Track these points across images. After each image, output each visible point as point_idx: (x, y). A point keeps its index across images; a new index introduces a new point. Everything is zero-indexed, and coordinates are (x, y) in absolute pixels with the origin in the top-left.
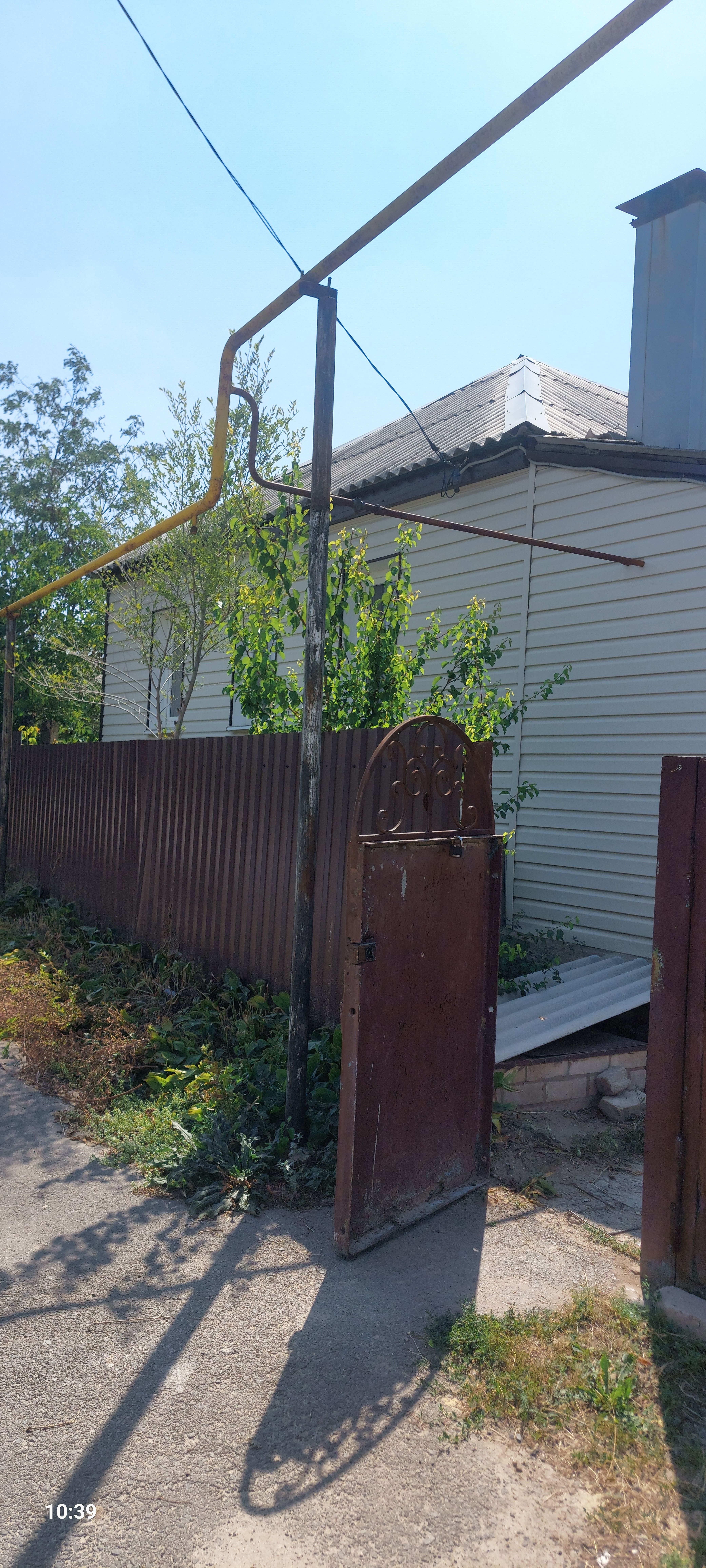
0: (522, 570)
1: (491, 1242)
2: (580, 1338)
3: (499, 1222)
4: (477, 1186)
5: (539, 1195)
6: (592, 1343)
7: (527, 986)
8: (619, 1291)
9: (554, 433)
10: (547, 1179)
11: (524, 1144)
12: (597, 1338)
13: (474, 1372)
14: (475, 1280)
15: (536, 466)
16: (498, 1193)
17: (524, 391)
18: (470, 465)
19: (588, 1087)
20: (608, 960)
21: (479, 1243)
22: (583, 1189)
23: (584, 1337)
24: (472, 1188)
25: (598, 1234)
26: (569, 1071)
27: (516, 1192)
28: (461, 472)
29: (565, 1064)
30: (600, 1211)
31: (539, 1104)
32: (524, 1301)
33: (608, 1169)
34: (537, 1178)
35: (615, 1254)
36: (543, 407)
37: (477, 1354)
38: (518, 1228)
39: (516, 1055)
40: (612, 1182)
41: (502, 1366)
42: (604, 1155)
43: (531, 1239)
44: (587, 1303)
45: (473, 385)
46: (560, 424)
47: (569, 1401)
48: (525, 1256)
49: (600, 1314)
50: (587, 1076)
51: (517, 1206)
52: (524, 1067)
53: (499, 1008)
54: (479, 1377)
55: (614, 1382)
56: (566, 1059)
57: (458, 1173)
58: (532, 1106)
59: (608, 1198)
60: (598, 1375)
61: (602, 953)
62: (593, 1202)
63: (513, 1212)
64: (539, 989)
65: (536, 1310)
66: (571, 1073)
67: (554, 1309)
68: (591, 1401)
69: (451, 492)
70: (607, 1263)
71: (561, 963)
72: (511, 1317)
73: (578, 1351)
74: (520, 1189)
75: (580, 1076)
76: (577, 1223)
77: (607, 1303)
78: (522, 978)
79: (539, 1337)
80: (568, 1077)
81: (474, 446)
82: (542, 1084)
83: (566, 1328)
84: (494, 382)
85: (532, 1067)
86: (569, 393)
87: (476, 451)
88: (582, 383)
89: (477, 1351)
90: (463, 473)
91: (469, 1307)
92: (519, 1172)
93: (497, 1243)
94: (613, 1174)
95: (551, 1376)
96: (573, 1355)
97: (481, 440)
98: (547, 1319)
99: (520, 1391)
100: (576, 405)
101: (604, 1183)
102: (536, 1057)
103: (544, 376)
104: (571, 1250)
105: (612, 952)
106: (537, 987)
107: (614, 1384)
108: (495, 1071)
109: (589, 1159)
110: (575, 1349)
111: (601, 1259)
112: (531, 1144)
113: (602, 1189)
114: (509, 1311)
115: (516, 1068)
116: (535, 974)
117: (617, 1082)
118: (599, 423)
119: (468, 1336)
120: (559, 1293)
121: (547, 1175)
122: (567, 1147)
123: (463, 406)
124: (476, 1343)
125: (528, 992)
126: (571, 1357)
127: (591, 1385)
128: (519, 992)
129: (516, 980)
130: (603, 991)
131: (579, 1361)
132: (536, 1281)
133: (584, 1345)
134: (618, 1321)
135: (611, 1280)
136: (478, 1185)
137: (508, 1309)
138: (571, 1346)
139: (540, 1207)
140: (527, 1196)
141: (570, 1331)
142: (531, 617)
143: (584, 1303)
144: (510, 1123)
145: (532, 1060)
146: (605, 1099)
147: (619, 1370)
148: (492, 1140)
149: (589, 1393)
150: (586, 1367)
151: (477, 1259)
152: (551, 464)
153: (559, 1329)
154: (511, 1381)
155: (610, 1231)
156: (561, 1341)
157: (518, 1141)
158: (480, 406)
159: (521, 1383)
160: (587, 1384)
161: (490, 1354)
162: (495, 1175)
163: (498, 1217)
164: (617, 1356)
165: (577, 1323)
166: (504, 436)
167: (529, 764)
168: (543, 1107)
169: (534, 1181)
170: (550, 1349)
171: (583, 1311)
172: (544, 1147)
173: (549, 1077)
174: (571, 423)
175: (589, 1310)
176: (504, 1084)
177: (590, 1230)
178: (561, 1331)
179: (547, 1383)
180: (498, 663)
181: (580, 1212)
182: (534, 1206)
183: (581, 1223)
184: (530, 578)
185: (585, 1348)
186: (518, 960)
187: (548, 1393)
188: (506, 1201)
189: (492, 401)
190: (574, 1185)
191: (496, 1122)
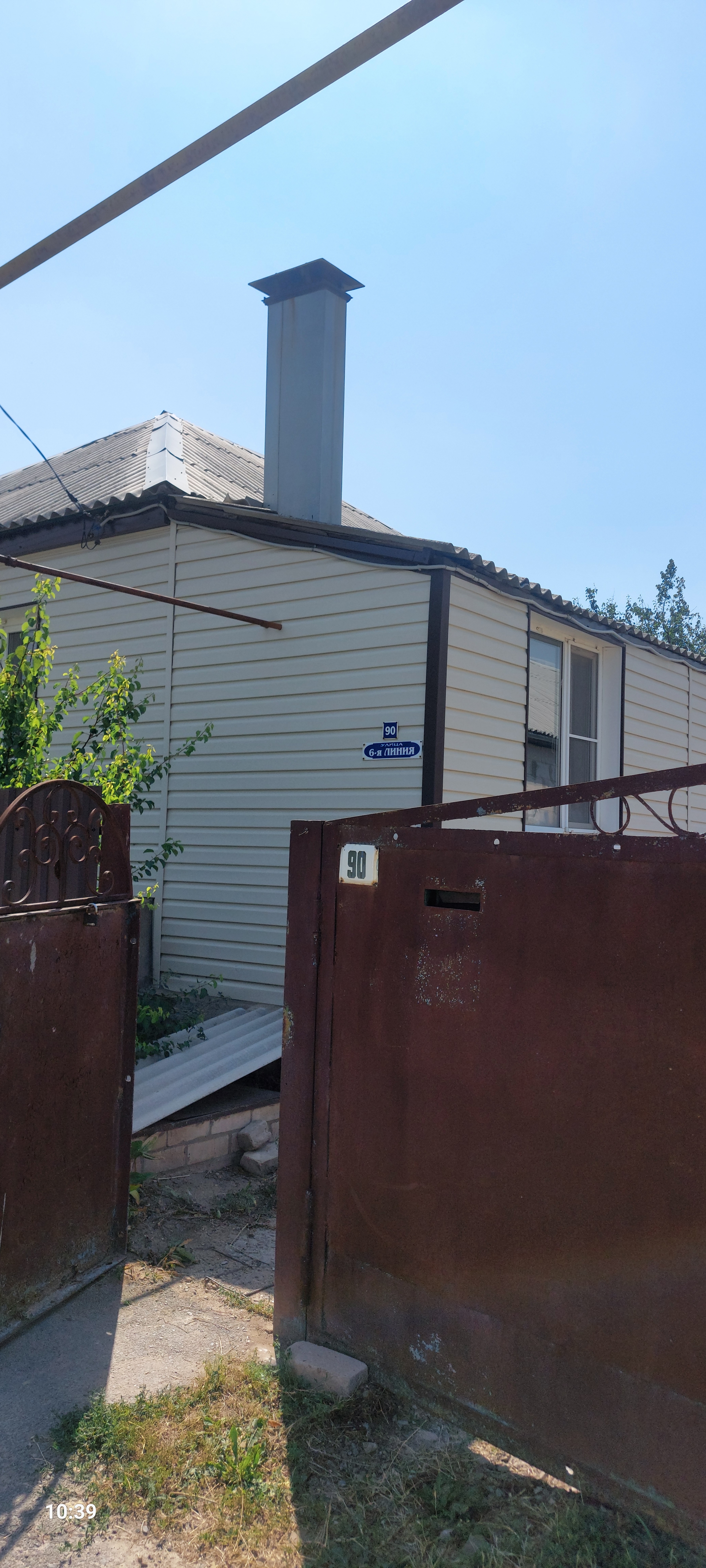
0: (165, 626)
1: (125, 1323)
2: (212, 1411)
3: (135, 1299)
4: (112, 1265)
5: (176, 1265)
6: (224, 1413)
7: (171, 1047)
8: (252, 1354)
9: (193, 494)
10: (186, 1247)
11: (163, 1212)
12: (229, 1407)
13: (102, 1468)
14: (106, 1367)
15: (177, 525)
16: (135, 1268)
17: (165, 449)
18: (111, 518)
19: (230, 1143)
20: (253, 1012)
21: (112, 1326)
22: (222, 1251)
23: (215, 1408)
24: (108, 1267)
25: (234, 1297)
26: (211, 1129)
27: (153, 1265)
28: (102, 524)
29: (207, 1124)
30: (237, 1273)
31: (181, 1168)
32: (156, 1380)
33: (247, 1227)
34: (175, 1248)
35: (250, 1315)
36: (183, 466)
37: (105, 1448)
38: (154, 1303)
39: (156, 1121)
40: (250, 1239)
41: (130, 1455)
42: (243, 1213)
43: (167, 1312)
44: (220, 1372)
45: (117, 435)
46: (200, 485)
47: (199, 1479)
48: (160, 1332)
49: (233, 1382)
50: (229, 1133)
51: (154, 1280)
52: (166, 1132)
53: (138, 1074)
54: (106, 1472)
55: (243, 1451)
56: (208, 1119)
57: (93, 1252)
58: (173, 1171)
59: (246, 1258)
60: (228, 1447)
61: (247, 1005)
62: (231, 1265)
63: (150, 1287)
64: (183, 1049)
65: (168, 1389)
66: (214, 1132)
67: (187, 1384)
68: (219, 1475)
69: (91, 544)
70: (242, 1325)
71: (205, 1020)
72: (141, 1402)
73: (209, 1424)
74: (158, 1261)
75: (222, 1134)
76: (215, 1289)
77: (240, 1368)
78: (165, 1039)
79: (170, 1416)
80: (210, 1136)
81: (113, 499)
82: (184, 1147)
83: (198, 1402)
84: (137, 436)
85: (173, 1131)
86: (211, 453)
87: (116, 505)
88: (224, 444)
89: (105, 1445)
90: (104, 526)
91: (97, 1398)
92: (158, 1243)
93: (132, 1322)
94: (251, 1232)
95: (181, 1457)
96: (204, 1430)
97: (121, 495)
98: (179, 1396)
99: (147, 1480)
100: (217, 466)
101: (242, 1242)
102: (178, 1120)
103: (187, 434)
104: (206, 1317)
105: (257, 1003)
106: (181, 1047)
107: (244, 1453)
108: (132, 1141)
109: (229, 1219)
110: (205, 1423)
111: (236, 1322)
112: (170, 1212)
113: (240, 1249)
114: (140, 1395)
115: (156, 1134)
116: (179, 1033)
117: (258, 1136)
118: (240, 485)
119: (95, 1430)
120: (192, 1366)
121: (185, 1243)
122: (207, 1210)
123: (105, 456)
124: (104, 1436)
125: (172, 1052)
126: (202, 1432)
127: (221, 1458)
128: (163, 1053)
129: (160, 1041)
130: (246, 1045)
131: (209, 1436)
132: (170, 1357)
133: (216, 1417)
134: (250, 1386)
135: (245, 1343)
136: (114, 1263)
137: (139, 1393)
138: (202, 1420)
139: (178, 1278)
140: (164, 1268)
141: (202, 1405)
142: (176, 673)
143: (216, 1373)
144: (150, 1192)
145: (173, 1124)
146: (247, 1155)
147: (249, 1437)
148: (130, 1214)
149: (218, 1468)
150: (217, 1440)
151: (110, 1342)
152: (191, 524)
153: (191, 1405)
154: (139, 1470)
155: (246, 1292)
156: (193, 1417)
157: (158, 1210)
158: (122, 459)
159: (150, 1471)
160: (216, 1458)
161: (119, 1445)
162: (133, 1250)
163: (134, 1294)
164: (248, 1422)
165: (209, 1395)
166: (144, 492)
167: (176, 819)
168: (185, 1171)
169: (172, 1250)
170: (180, 1428)
171: (216, 1381)
172: (184, 1213)
173: (191, 1139)
174: (212, 485)
175: (221, 1379)
176: (144, 1153)
177: (227, 1294)
178: (193, 1407)
179: (176, 1465)
180: (142, 718)
181: (217, 1277)
182: (172, 1277)
183: (218, 1288)
184: (174, 634)
185: (216, 1420)
186: (161, 1021)
187: (177, 1475)
188: (142, 1276)
189: (134, 455)
190: (213, 1249)
191: (134, 1193)
